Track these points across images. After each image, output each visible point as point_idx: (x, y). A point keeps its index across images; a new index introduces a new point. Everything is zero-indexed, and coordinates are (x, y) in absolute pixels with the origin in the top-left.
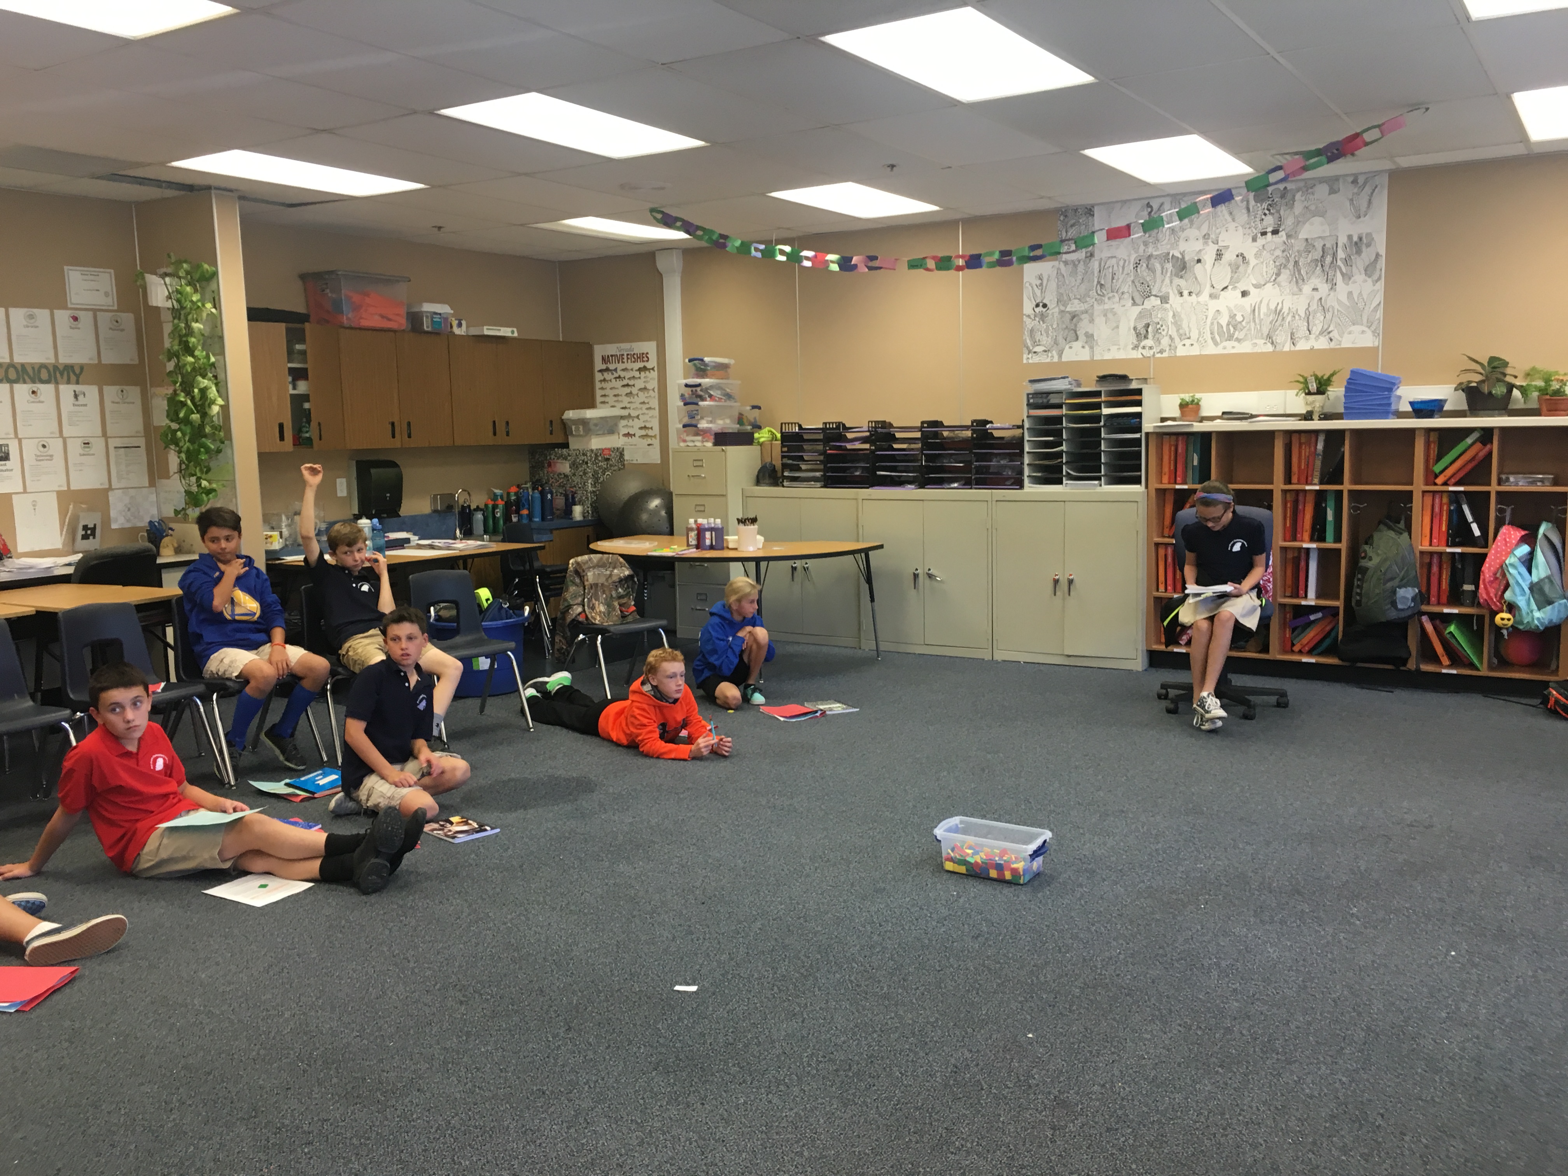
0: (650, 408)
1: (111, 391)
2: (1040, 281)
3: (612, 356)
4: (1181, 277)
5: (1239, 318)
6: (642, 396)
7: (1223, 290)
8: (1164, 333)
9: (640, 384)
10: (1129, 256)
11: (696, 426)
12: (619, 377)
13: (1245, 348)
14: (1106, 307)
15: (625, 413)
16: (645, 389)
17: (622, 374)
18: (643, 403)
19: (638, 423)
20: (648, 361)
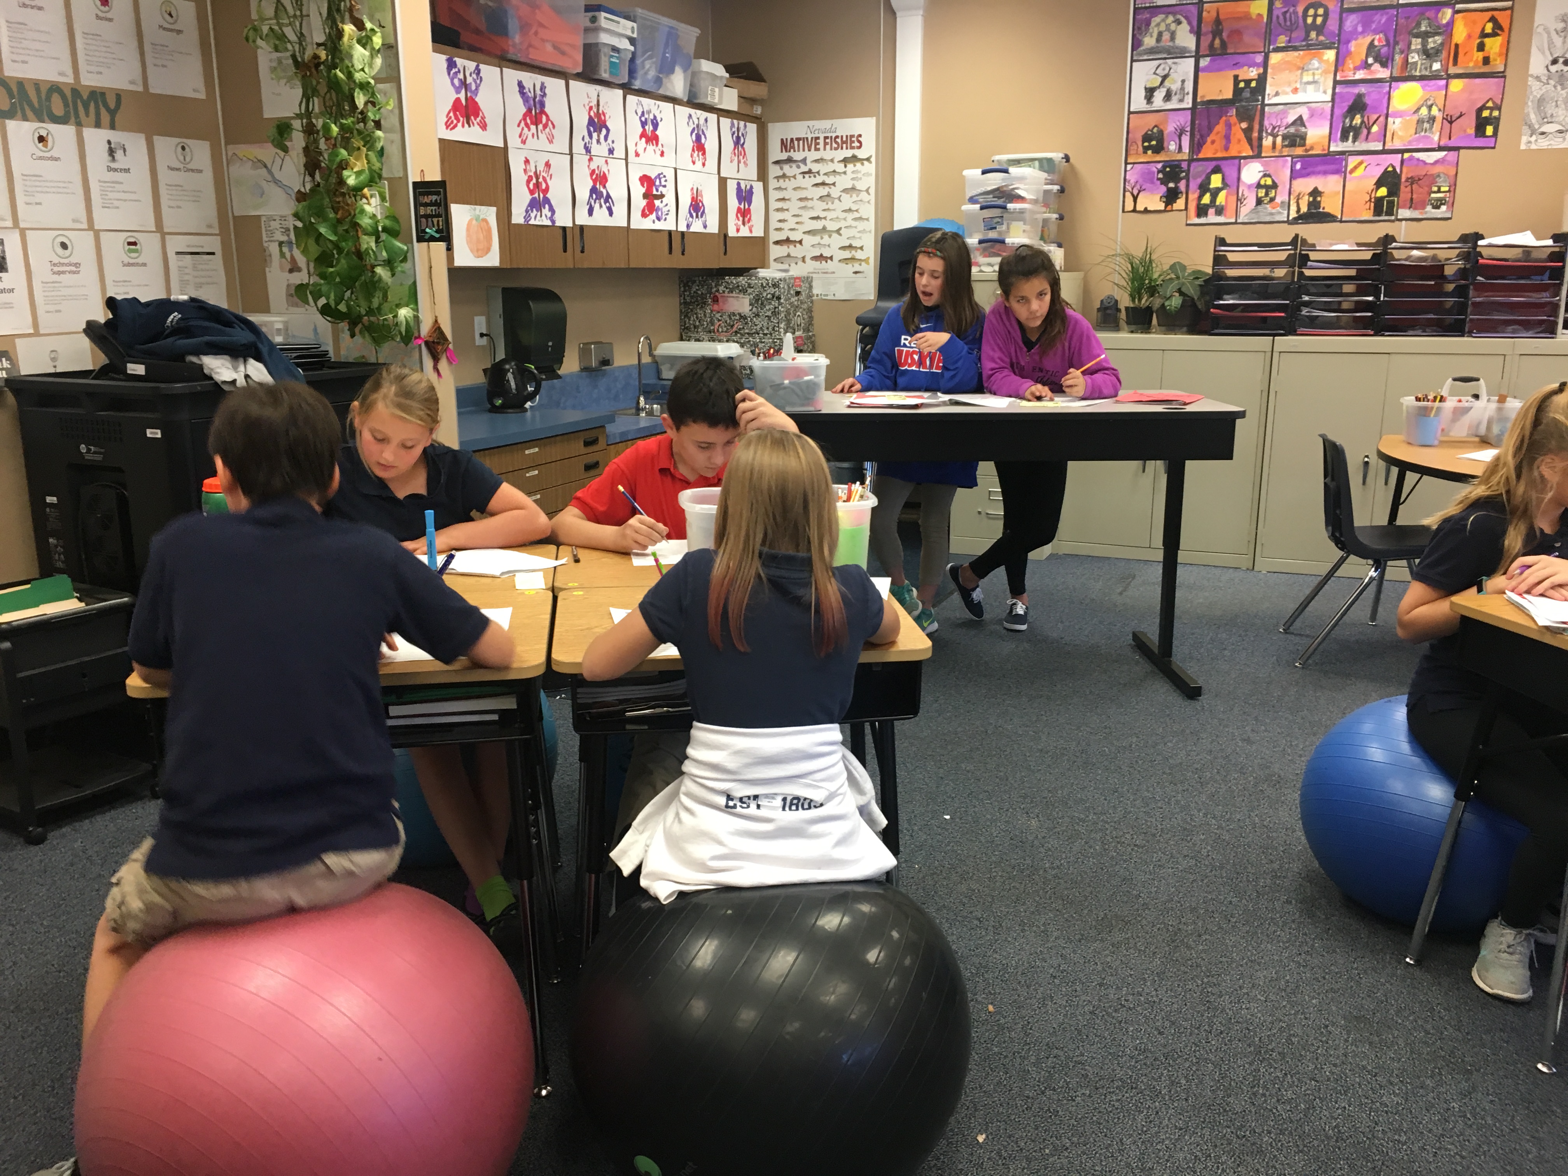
0: (860, 218)
1: (166, 146)
3: (798, 139)
6: (848, 201)
9: (844, 182)
11: (1003, 242)
12: (810, 172)
15: (818, 225)
16: (853, 189)
17: (815, 167)
18: (850, 210)
19: (837, 241)
20: (860, 147)
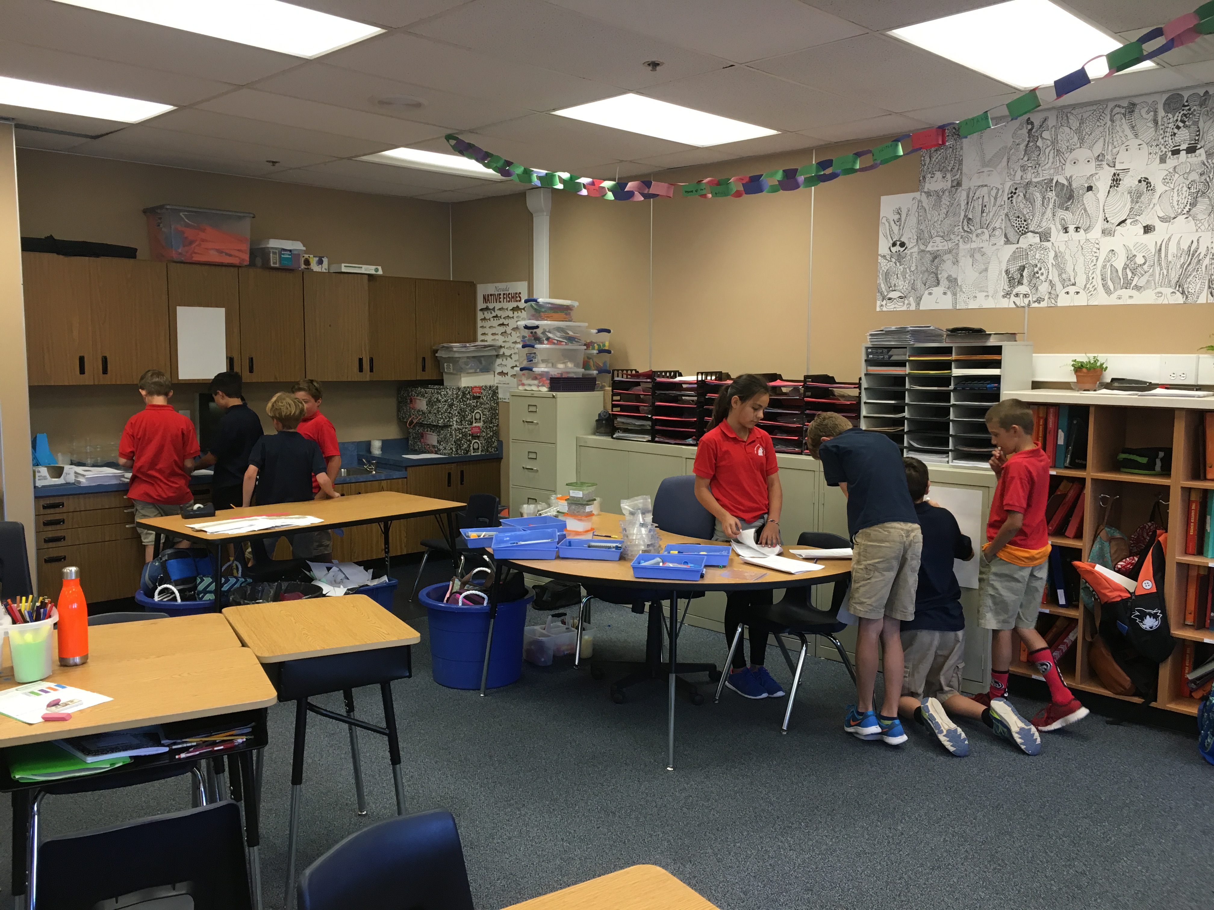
2: (898, 216)
3: (491, 295)
4: (1067, 209)
5: (1140, 260)
6: (515, 336)
7: (1119, 225)
8: (1043, 278)
9: (513, 323)
10: (1003, 184)
11: (533, 370)
12: (496, 316)
13: (1147, 298)
14: (974, 245)
16: (517, 328)
17: (499, 313)
19: (510, 363)
20: (520, 301)
